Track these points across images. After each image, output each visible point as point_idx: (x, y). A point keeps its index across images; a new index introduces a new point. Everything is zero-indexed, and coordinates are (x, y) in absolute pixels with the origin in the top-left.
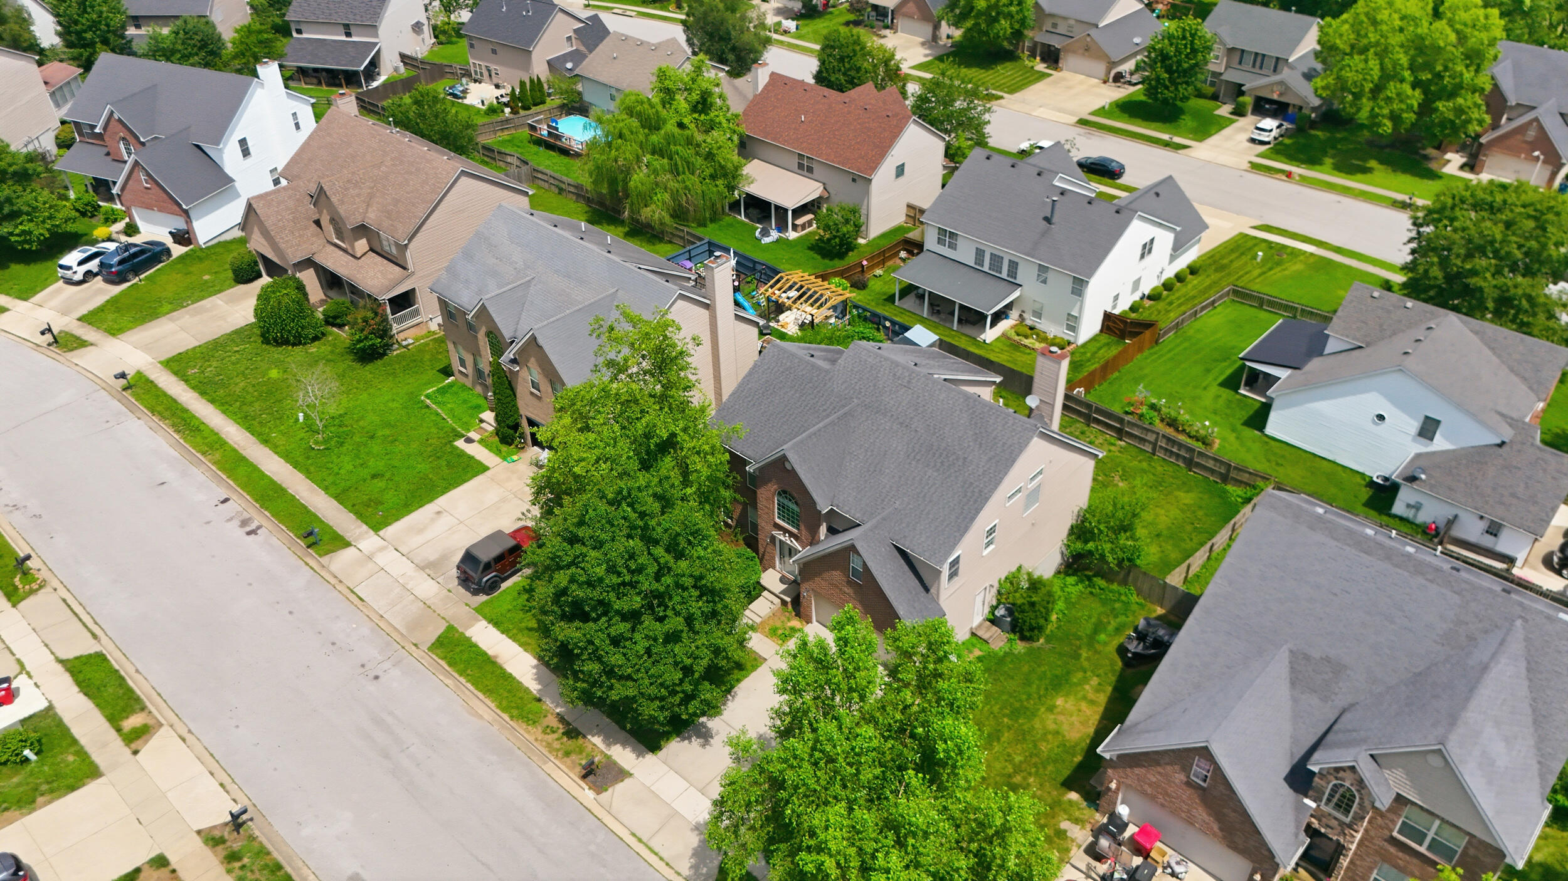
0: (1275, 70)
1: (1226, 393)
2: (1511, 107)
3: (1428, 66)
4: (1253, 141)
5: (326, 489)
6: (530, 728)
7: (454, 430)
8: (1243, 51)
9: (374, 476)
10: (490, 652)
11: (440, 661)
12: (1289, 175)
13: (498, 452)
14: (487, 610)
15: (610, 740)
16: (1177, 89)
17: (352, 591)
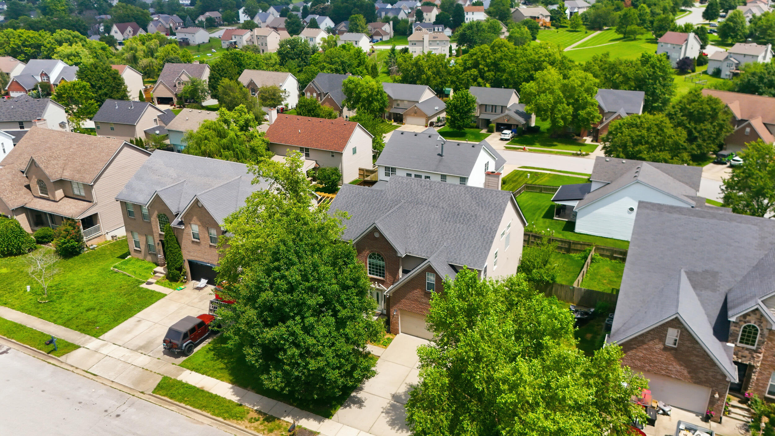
0: (502, 112)
1: (548, 221)
2: (606, 113)
3: (571, 96)
4: (502, 139)
5: (55, 322)
6: (239, 422)
7: (137, 280)
8: (486, 105)
9: (88, 310)
10: (198, 386)
11: (163, 397)
12: (524, 149)
13: (170, 286)
14: (188, 364)
15: (297, 417)
16: (463, 121)
17: (87, 372)
